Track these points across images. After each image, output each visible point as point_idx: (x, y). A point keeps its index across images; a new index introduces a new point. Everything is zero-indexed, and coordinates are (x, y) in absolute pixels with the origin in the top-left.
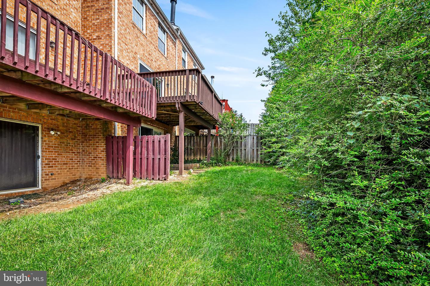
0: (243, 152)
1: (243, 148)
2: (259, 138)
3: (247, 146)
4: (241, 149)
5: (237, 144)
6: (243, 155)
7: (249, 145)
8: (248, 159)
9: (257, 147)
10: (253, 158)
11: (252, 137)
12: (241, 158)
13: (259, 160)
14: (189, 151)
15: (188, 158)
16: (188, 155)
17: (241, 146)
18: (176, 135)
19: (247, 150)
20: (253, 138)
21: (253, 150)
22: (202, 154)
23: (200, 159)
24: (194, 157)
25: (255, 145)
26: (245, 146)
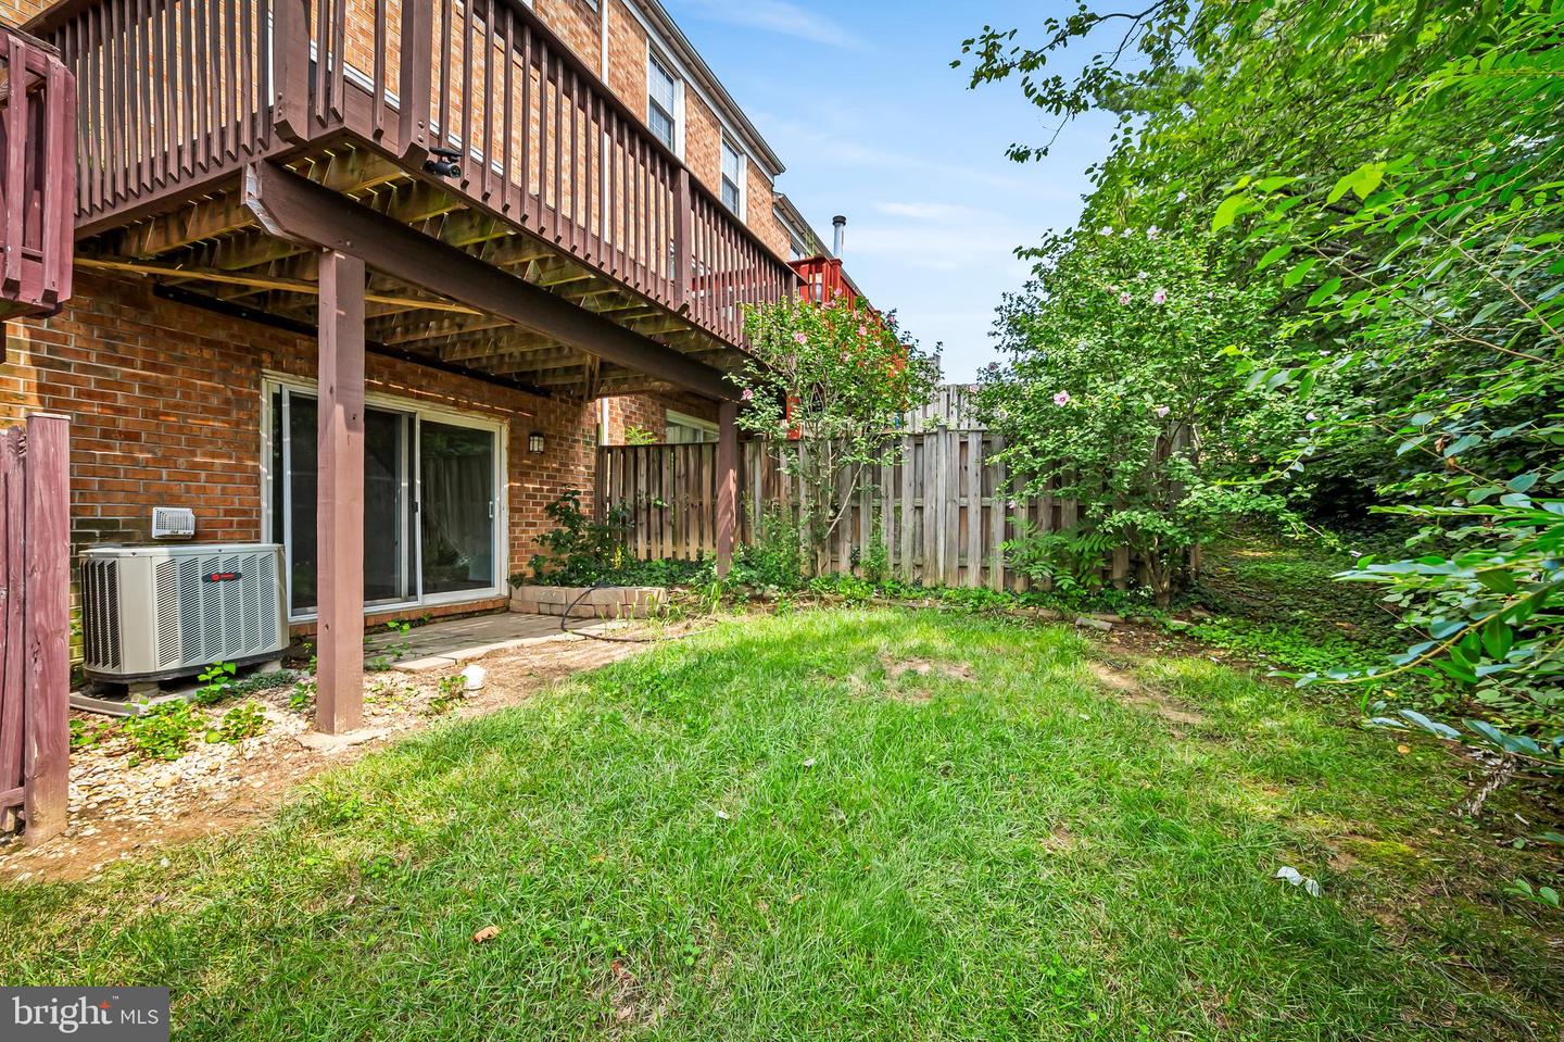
0: (908, 519)
1: (907, 503)
2: (998, 440)
3: (929, 492)
4: (898, 509)
5: (876, 479)
6: (906, 538)
7: (941, 483)
8: (936, 561)
9: (986, 491)
10: (963, 555)
11: (957, 440)
12: (898, 554)
13: (997, 564)
14: (655, 520)
15: (649, 552)
16: (649, 538)
17: (898, 493)
18: (605, 441)
19: (927, 512)
20: (964, 445)
21: (963, 509)
22: (707, 532)
23: (700, 554)
24: (674, 544)
25: (974, 485)
26: (920, 488)
